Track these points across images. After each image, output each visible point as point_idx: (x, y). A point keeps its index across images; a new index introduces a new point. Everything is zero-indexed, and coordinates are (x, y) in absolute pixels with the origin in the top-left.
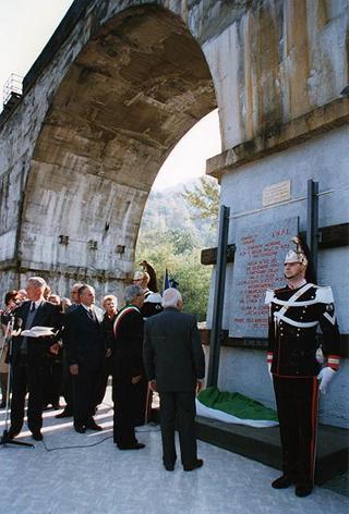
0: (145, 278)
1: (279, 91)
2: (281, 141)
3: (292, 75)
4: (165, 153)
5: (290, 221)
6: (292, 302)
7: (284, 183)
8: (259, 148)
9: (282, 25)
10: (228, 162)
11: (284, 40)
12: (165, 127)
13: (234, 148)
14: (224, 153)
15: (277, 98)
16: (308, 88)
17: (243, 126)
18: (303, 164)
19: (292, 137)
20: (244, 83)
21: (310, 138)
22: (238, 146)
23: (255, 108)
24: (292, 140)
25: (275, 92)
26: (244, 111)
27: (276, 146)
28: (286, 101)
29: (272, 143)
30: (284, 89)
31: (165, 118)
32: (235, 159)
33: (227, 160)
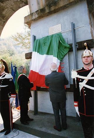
0: (3, 67)
2: (57, 8)
4: (5, 23)
6: (89, 77)
7: (58, 25)
8: (47, 11)
10: (34, 17)
12: (4, 13)
13: (36, 12)
14: (32, 14)
17: (38, 3)
18: (66, 17)
19: (62, 6)
21: (68, 7)
22: (38, 11)
24: (61, 7)
27: (54, 10)
29: (53, 8)
31: (3, 10)
32: (37, 16)
33: (33, 17)
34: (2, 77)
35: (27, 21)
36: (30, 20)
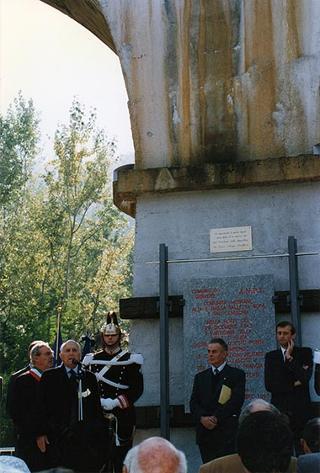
1: (231, 111)
3: (252, 99)
5: (262, 277)
7: (243, 229)
9: (238, 27)
10: (161, 185)
11: (241, 47)
13: (170, 169)
15: (230, 119)
16: (272, 122)
17: (173, 137)
20: (176, 80)
23: (194, 120)
25: (225, 110)
26: (176, 118)
27: (237, 184)
28: (242, 127)
29: (232, 179)
30: (239, 111)
32: (173, 184)
33: (158, 181)
34: (120, 360)
35: (130, 190)
36: (143, 187)
